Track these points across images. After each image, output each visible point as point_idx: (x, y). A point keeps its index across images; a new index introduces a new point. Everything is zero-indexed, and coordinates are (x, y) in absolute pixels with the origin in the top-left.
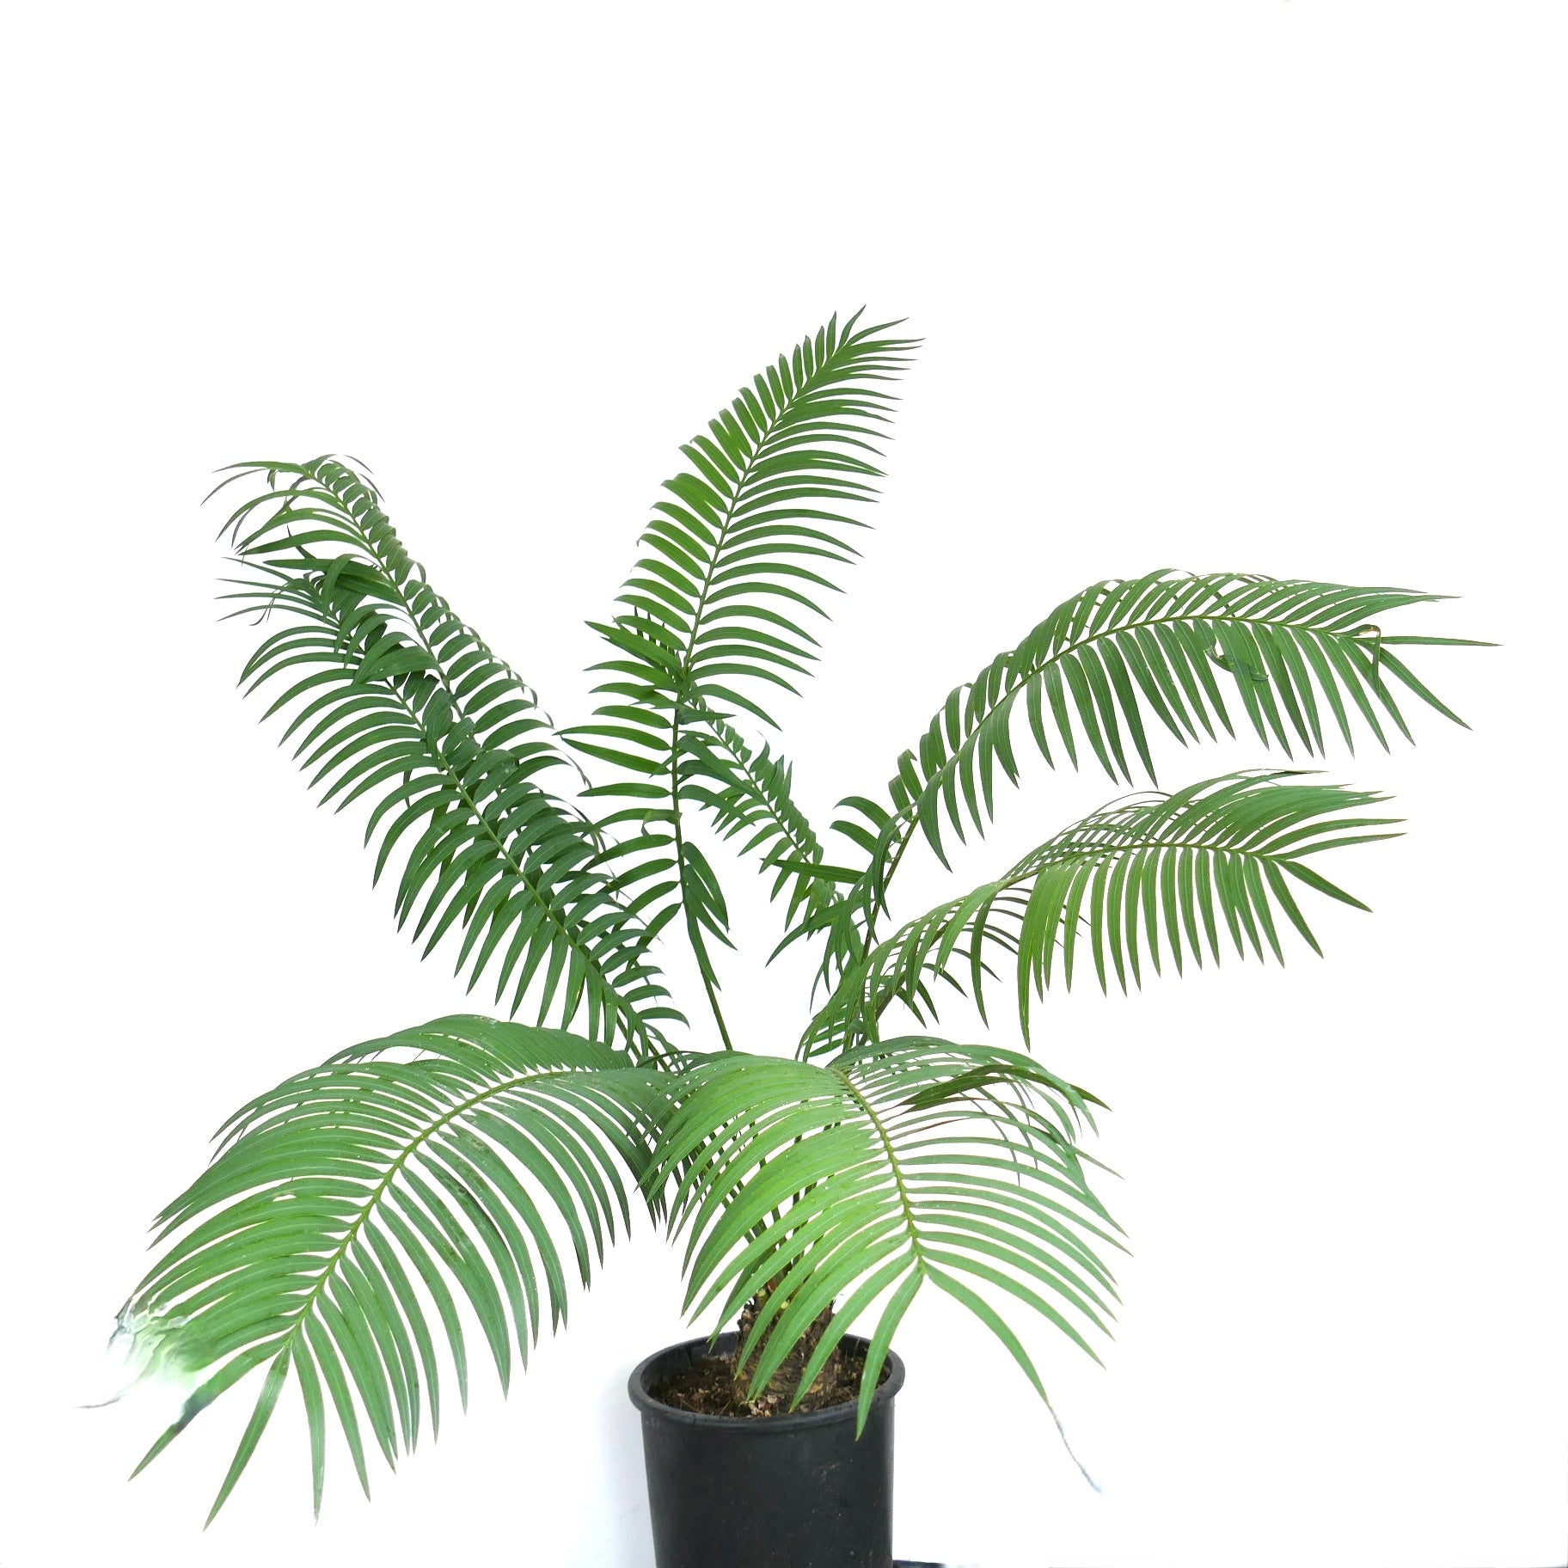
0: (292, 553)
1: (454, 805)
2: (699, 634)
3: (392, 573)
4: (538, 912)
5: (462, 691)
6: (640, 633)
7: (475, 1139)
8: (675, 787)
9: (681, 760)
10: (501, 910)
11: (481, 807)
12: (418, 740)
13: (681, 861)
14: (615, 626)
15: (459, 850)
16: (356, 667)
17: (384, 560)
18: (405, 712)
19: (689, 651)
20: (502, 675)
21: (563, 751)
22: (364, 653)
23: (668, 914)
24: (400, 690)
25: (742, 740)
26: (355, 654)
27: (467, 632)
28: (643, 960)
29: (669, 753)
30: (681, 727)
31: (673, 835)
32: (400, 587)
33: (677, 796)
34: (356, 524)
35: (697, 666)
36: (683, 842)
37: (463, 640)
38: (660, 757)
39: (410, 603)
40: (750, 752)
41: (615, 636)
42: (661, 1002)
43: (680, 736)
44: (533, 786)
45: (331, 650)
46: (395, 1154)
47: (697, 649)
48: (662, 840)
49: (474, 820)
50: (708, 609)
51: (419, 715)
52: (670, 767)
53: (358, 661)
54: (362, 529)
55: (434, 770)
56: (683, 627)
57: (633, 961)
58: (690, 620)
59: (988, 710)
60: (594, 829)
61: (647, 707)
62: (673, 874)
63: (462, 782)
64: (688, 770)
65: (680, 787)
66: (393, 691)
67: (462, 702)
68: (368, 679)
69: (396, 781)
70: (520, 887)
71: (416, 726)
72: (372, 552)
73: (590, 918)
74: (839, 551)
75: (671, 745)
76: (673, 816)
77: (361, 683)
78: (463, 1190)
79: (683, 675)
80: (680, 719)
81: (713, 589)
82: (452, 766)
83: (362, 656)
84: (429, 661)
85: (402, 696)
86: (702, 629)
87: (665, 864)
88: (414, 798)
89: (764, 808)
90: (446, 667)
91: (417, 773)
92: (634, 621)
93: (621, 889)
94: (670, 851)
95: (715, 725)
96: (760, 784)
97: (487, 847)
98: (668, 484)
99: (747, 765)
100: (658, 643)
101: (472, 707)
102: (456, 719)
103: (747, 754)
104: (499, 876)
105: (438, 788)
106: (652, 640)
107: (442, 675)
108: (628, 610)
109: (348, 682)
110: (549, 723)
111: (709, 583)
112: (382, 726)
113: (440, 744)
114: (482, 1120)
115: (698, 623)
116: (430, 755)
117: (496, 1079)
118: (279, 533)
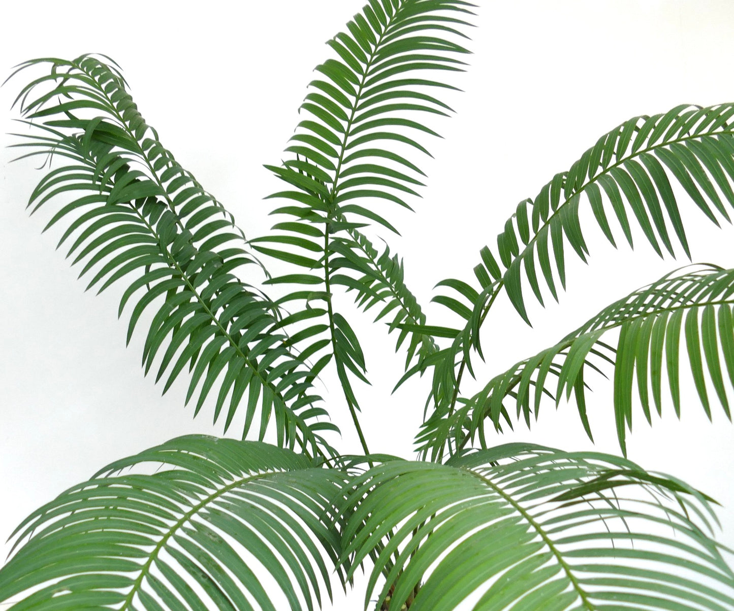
0: (62, 116)
1: (181, 289)
2: (341, 171)
3: (133, 132)
4: (239, 361)
5: (184, 213)
6: (301, 172)
7: (211, 532)
8: (327, 276)
9: (331, 258)
10: (214, 360)
11: (199, 290)
12: (155, 244)
13: (332, 326)
14: (284, 167)
15: (185, 319)
16: (108, 194)
17: (127, 123)
18: (144, 225)
19: (335, 183)
20: (210, 204)
21: (252, 254)
22: (113, 184)
23: (325, 361)
24: (140, 210)
25: (371, 244)
26: (106, 185)
27: (186, 174)
28: (309, 392)
29: (322, 254)
30: (330, 235)
31: (327, 309)
32: (138, 142)
33: (328, 282)
34: (107, 98)
35: (341, 193)
36: (333, 314)
37: (183, 180)
38: (317, 256)
39: (146, 153)
40: (377, 252)
41: (284, 174)
42: (322, 419)
43: (330, 241)
44: (233, 277)
45: (91, 182)
46: (150, 549)
47: (341, 181)
48: (320, 312)
49: (194, 299)
50: (347, 153)
51: (154, 228)
52: (323, 263)
53: (109, 190)
54: (112, 101)
55: (165, 265)
56: (331, 166)
57: (303, 393)
58: (335, 161)
59: (551, 213)
60: (274, 305)
61: (306, 222)
62: (327, 335)
63: (185, 274)
64: (336, 264)
65: (330, 276)
66: (135, 211)
67: (184, 221)
68: (117, 202)
69: (140, 272)
70: (227, 344)
71: (152, 235)
72: (119, 117)
73: (274, 365)
74: (439, 108)
75: (324, 248)
76: (326, 296)
77: (112, 204)
78: (205, 575)
79: (331, 200)
80: (330, 230)
81: (350, 139)
82: (178, 263)
83: (112, 187)
84: (160, 191)
85: (141, 214)
86: (344, 167)
87: (322, 328)
88: (153, 284)
89: (388, 289)
90: (172, 196)
91: (155, 266)
92: (297, 163)
93: (293, 345)
94: (325, 320)
95: (353, 234)
96: (384, 273)
97: (204, 317)
98: (320, 68)
99: (376, 261)
100: (313, 178)
101: (191, 224)
102: (179, 231)
103: (375, 253)
104: (212, 337)
105: (170, 277)
106: (310, 176)
107: (169, 200)
108: (293, 156)
109: (103, 204)
110: (242, 236)
111: (347, 135)
112: (128, 234)
113: (169, 248)
114: (214, 516)
115: (341, 163)
116: (162, 255)
117: (222, 483)
118: (53, 102)
